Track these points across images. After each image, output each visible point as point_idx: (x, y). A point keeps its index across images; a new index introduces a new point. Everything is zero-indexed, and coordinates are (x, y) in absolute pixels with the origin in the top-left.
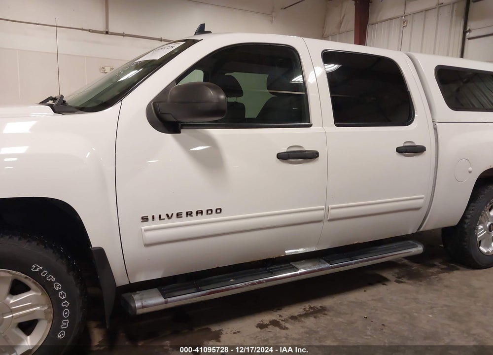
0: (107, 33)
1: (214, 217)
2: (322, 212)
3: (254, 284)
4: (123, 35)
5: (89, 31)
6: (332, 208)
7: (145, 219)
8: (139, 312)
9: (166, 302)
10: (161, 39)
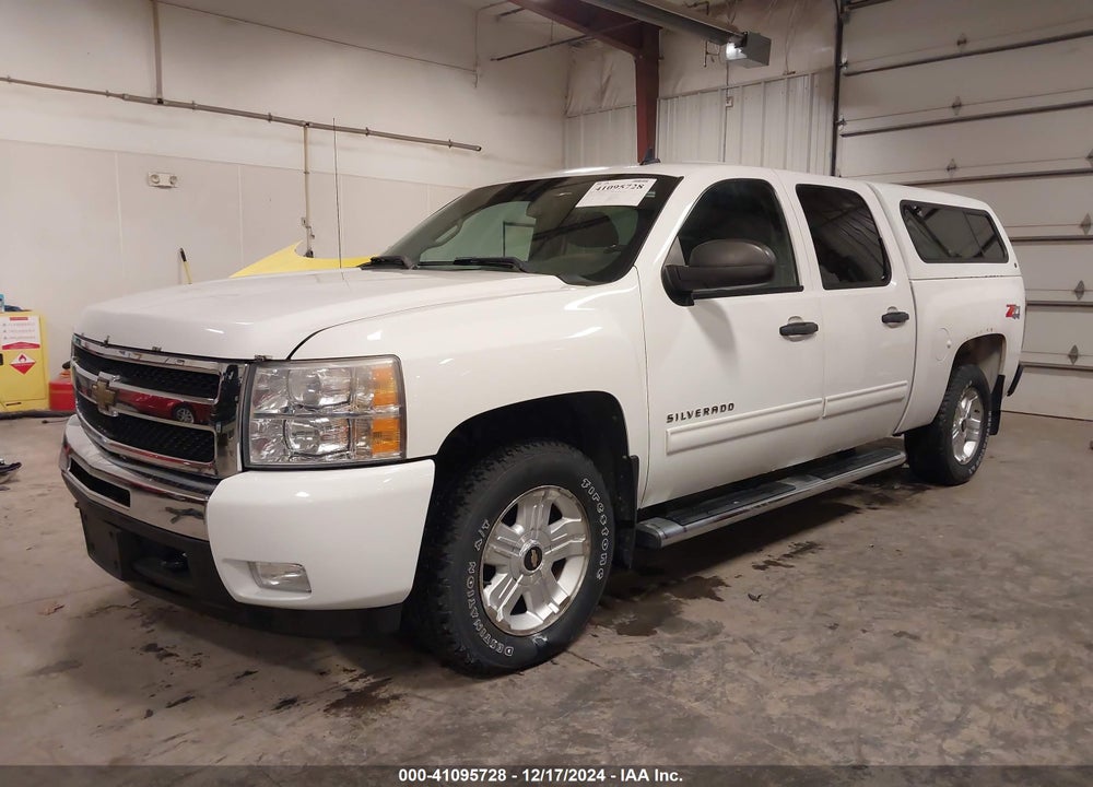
0: (160, 102)
1: (727, 416)
2: (820, 407)
3: (758, 506)
4: (193, 107)
5: (122, 97)
6: (829, 401)
7: (670, 419)
8: (664, 543)
9: (685, 530)
10: (270, 115)
